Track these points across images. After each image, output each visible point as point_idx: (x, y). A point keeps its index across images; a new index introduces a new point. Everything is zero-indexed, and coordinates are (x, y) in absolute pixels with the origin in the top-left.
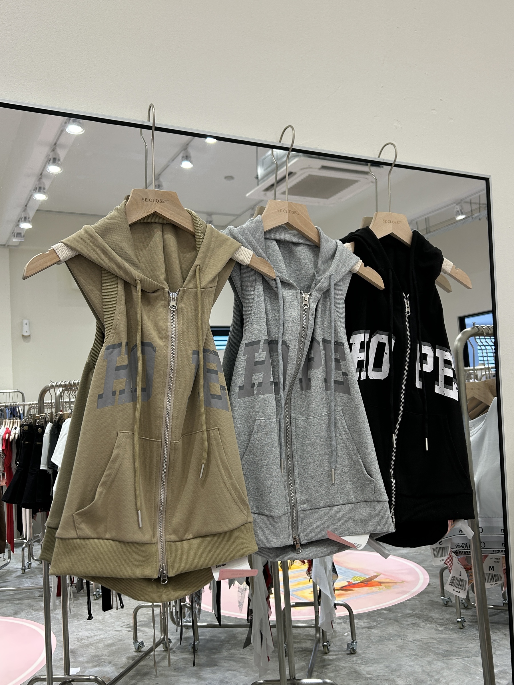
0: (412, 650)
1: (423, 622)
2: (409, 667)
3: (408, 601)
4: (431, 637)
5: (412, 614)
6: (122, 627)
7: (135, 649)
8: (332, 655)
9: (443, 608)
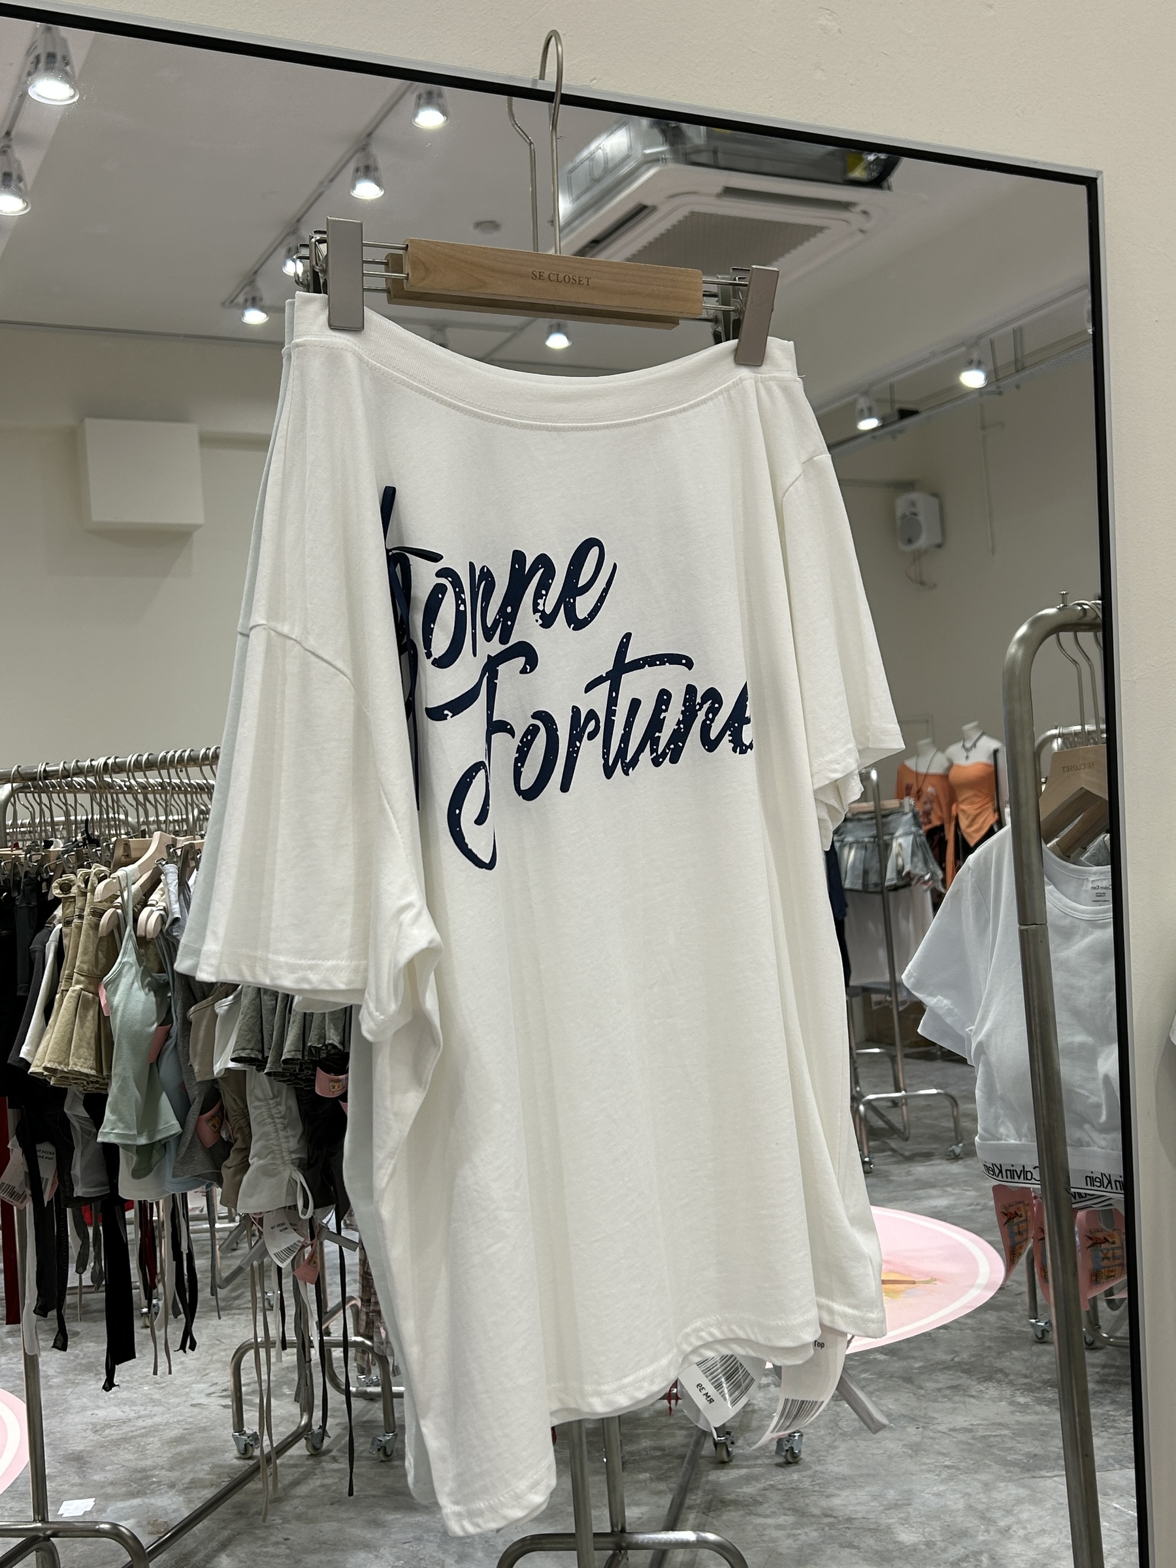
0: (944, 1454)
1: (979, 1383)
2: (933, 1498)
3: (942, 1331)
4: (998, 1421)
5: (951, 1363)
6: (209, 1395)
7: (239, 1451)
8: (738, 1467)
9: (1034, 1348)
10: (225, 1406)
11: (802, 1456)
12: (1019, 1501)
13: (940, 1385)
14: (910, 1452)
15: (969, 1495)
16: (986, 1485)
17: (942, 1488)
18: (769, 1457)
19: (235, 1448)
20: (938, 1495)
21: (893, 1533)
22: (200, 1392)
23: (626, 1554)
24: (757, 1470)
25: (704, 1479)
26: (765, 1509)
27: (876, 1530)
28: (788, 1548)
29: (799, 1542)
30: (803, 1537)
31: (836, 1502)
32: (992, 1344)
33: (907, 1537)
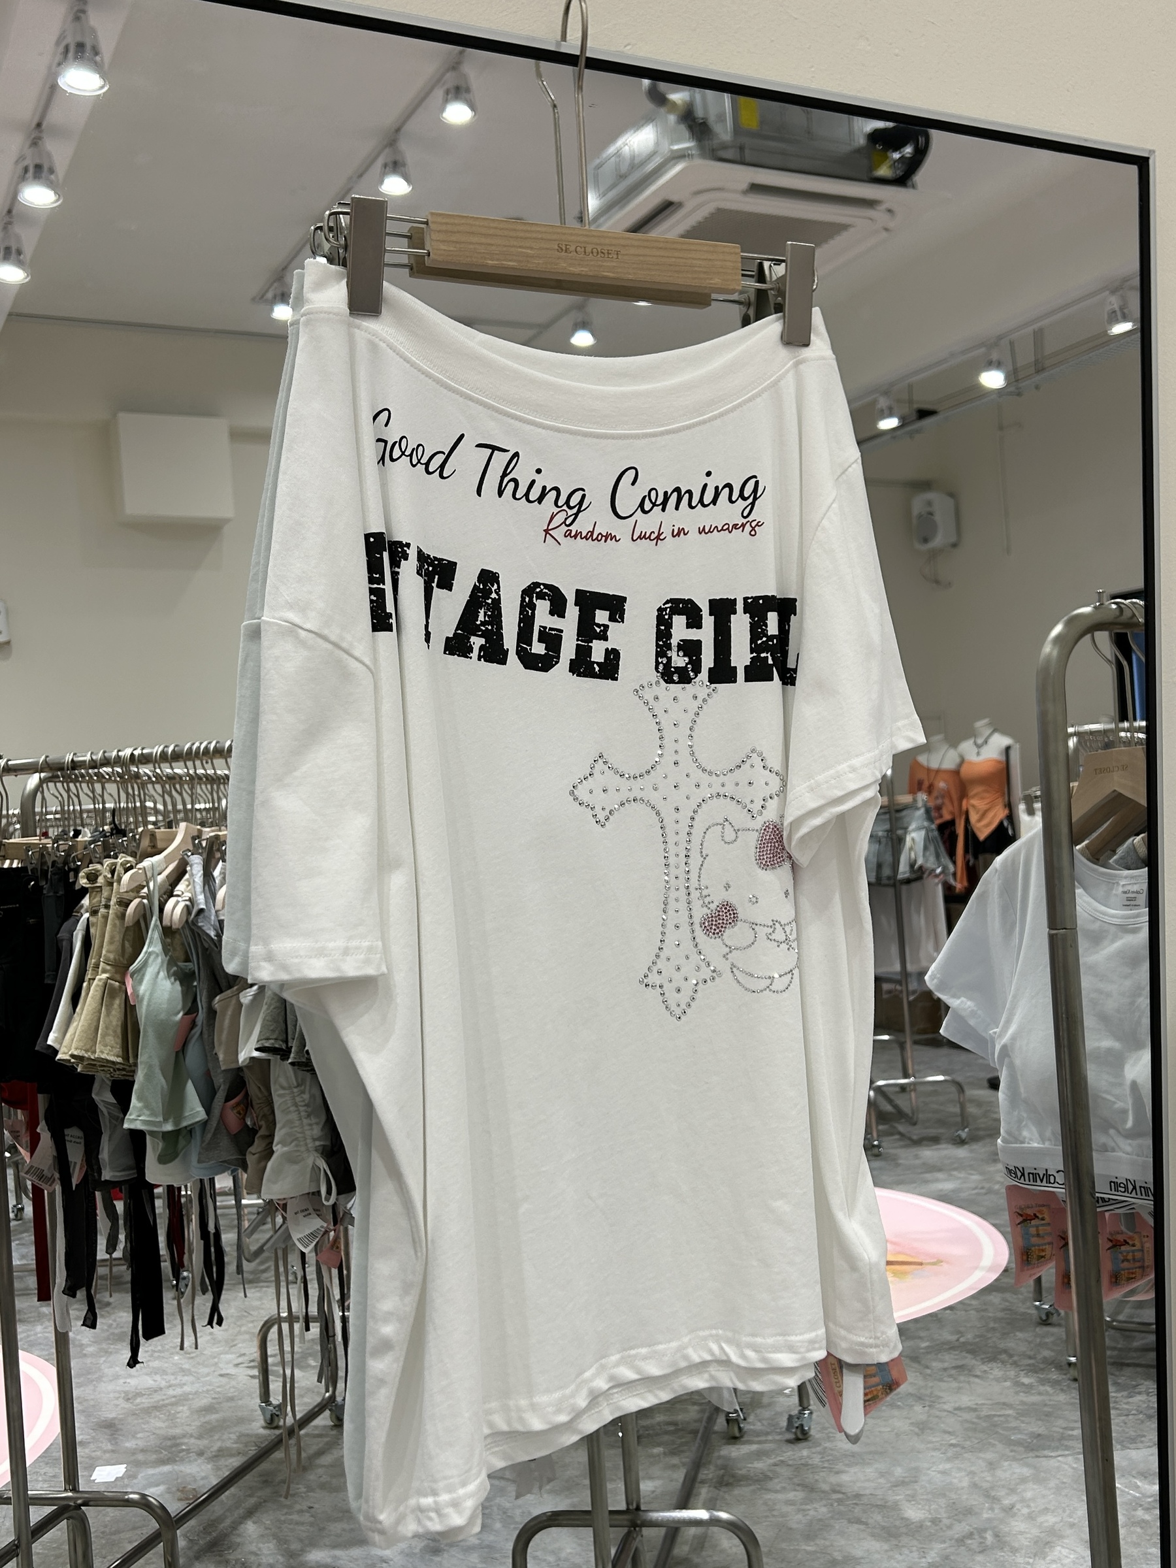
0: (949, 1433)
1: (983, 1363)
2: (939, 1475)
3: (948, 1312)
4: (1002, 1400)
5: (957, 1344)
6: (237, 1365)
7: (265, 1421)
8: (750, 1442)
9: (1038, 1329)
10: (253, 1377)
11: (812, 1432)
12: (1023, 1480)
13: (946, 1365)
14: (917, 1430)
15: (972, 1473)
16: (991, 1464)
17: (948, 1466)
18: (780, 1434)
19: (262, 1417)
20: (943, 1473)
21: (900, 1510)
22: (228, 1363)
23: (641, 1531)
24: (767, 1446)
25: (716, 1454)
26: (775, 1484)
27: (883, 1507)
28: (798, 1523)
29: (808, 1517)
30: (812, 1513)
31: (845, 1478)
32: (996, 1325)
33: (913, 1513)
